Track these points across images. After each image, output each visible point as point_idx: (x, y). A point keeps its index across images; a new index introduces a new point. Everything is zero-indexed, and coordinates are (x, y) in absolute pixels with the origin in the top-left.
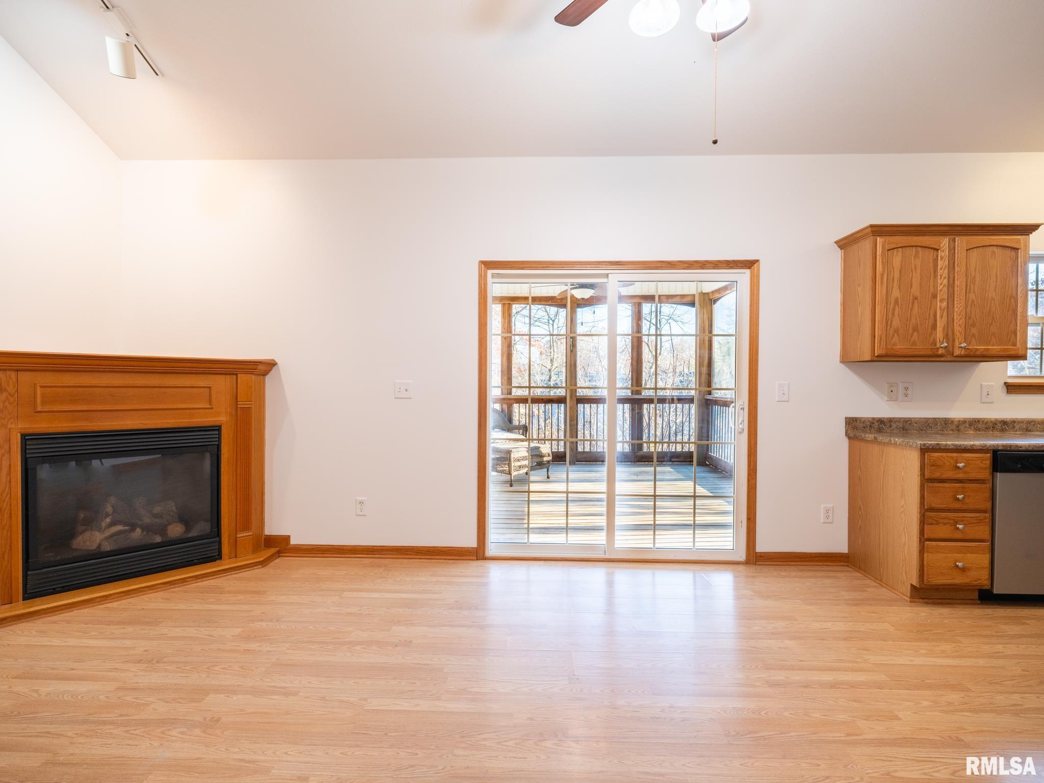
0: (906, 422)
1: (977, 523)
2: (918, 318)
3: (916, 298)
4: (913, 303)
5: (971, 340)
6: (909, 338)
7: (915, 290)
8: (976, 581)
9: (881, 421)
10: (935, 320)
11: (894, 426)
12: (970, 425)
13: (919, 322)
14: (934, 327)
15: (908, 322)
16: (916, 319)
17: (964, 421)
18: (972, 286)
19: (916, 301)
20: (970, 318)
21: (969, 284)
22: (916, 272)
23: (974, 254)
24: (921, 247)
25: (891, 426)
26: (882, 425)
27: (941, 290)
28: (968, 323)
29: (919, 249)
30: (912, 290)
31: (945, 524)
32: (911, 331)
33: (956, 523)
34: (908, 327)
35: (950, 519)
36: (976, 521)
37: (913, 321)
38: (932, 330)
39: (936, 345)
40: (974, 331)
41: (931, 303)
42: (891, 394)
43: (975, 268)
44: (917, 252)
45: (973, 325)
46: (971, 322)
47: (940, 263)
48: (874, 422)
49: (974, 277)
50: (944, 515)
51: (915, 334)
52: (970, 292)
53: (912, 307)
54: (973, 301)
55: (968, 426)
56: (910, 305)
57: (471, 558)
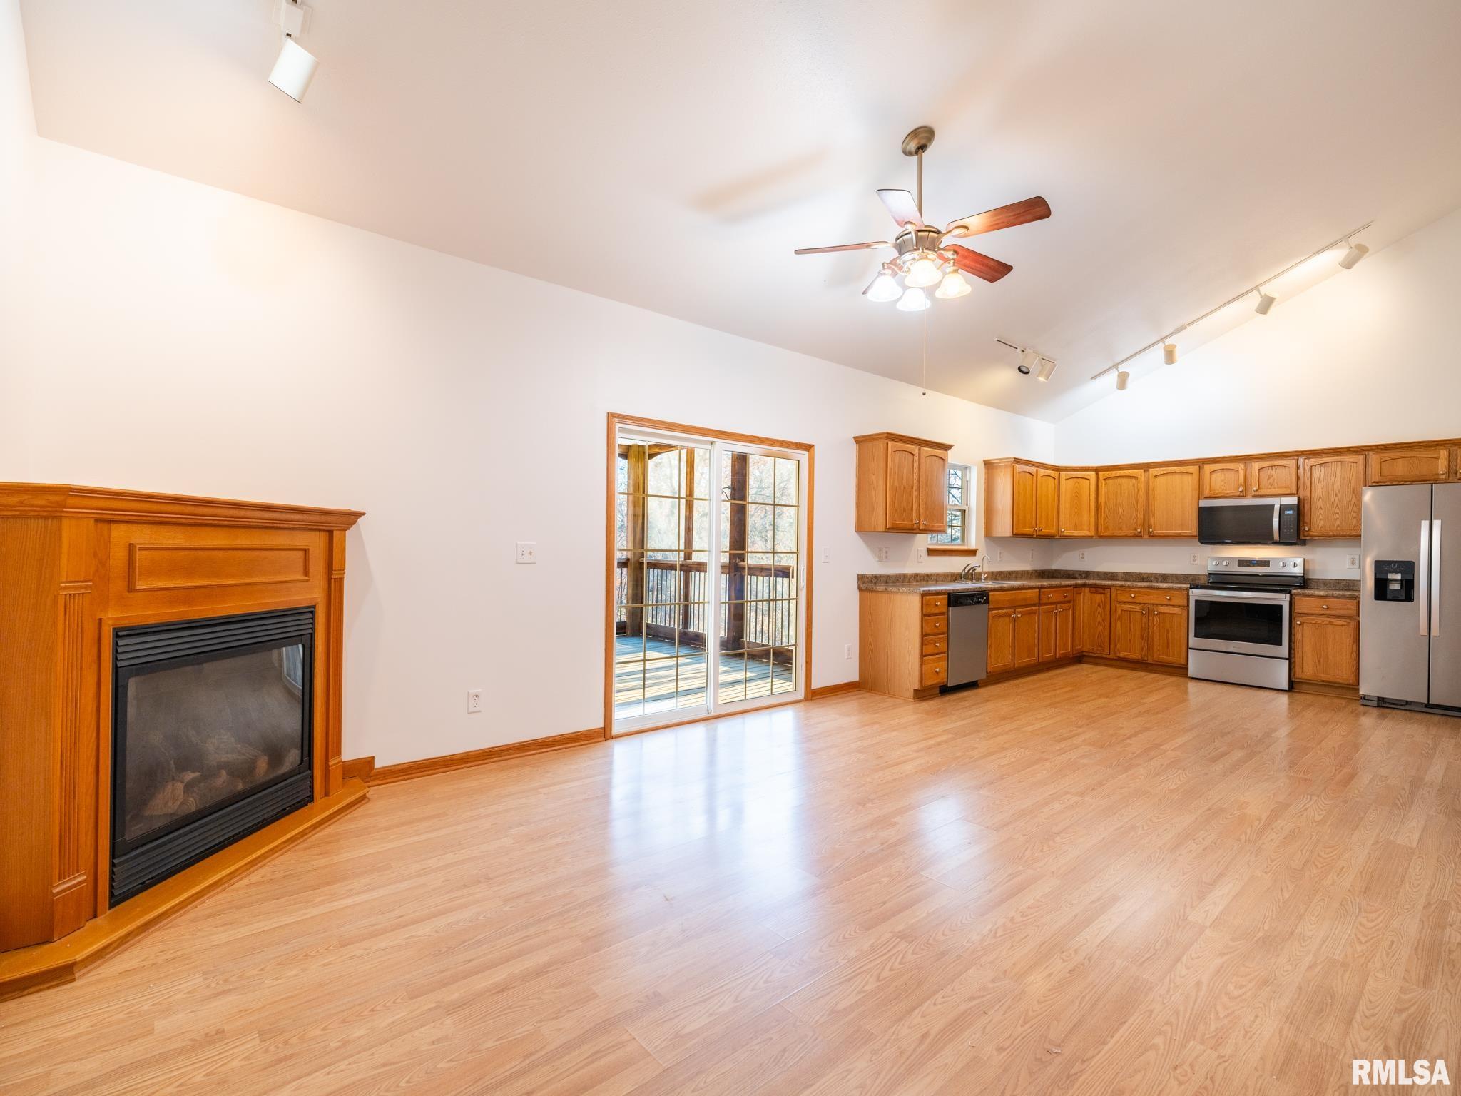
0: (887, 577)
1: (942, 641)
2: (905, 502)
3: (905, 487)
4: (903, 491)
5: (926, 519)
6: (902, 516)
7: (904, 483)
8: (941, 680)
10: (913, 504)
12: (915, 578)
13: (906, 505)
14: (912, 509)
15: (901, 505)
18: (927, 482)
19: (905, 489)
20: (926, 504)
21: (926, 480)
22: (905, 469)
23: (928, 460)
25: (880, 580)
26: (877, 580)
27: (915, 484)
28: (925, 508)
29: (906, 452)
30: (903, 481)
31: (930, 644)
33: (935, 642)
34: (901, 508)
35: (933, 640)
37: (904, 504)
38: (911, 511)
39: (912, 521)
40: (927, 512)
41: (911, 492)
42: (882, 556)
43: (928, 469)
44: (905, 455)
45: (927, 509)
47: (915, 463)
48: (873, 577)
50: (929, 638)
52: (926, 487)
54: (926, 493)
55: (913, 579)
56: (902, 493)
57: (600, 739)
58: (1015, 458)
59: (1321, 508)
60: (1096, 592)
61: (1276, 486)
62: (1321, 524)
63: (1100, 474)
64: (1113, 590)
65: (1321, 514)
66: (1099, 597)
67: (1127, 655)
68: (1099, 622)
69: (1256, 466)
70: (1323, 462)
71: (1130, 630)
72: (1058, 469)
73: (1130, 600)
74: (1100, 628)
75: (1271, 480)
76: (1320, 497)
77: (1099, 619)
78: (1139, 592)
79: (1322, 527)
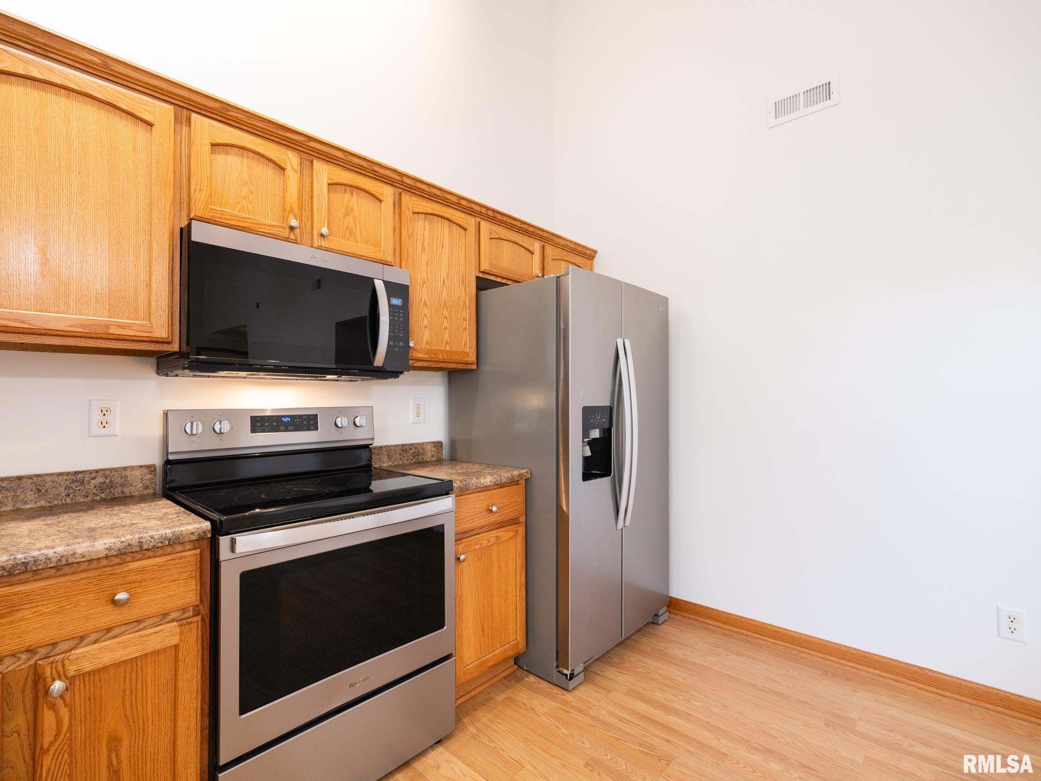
59: (425, 304)
61: (358, 235)
62: (426, 335)
65: (425, 315)
69: (323, 172)
70: (429, 211)
75: (349, 220)
76: (424, 282)
79: (427, 343)
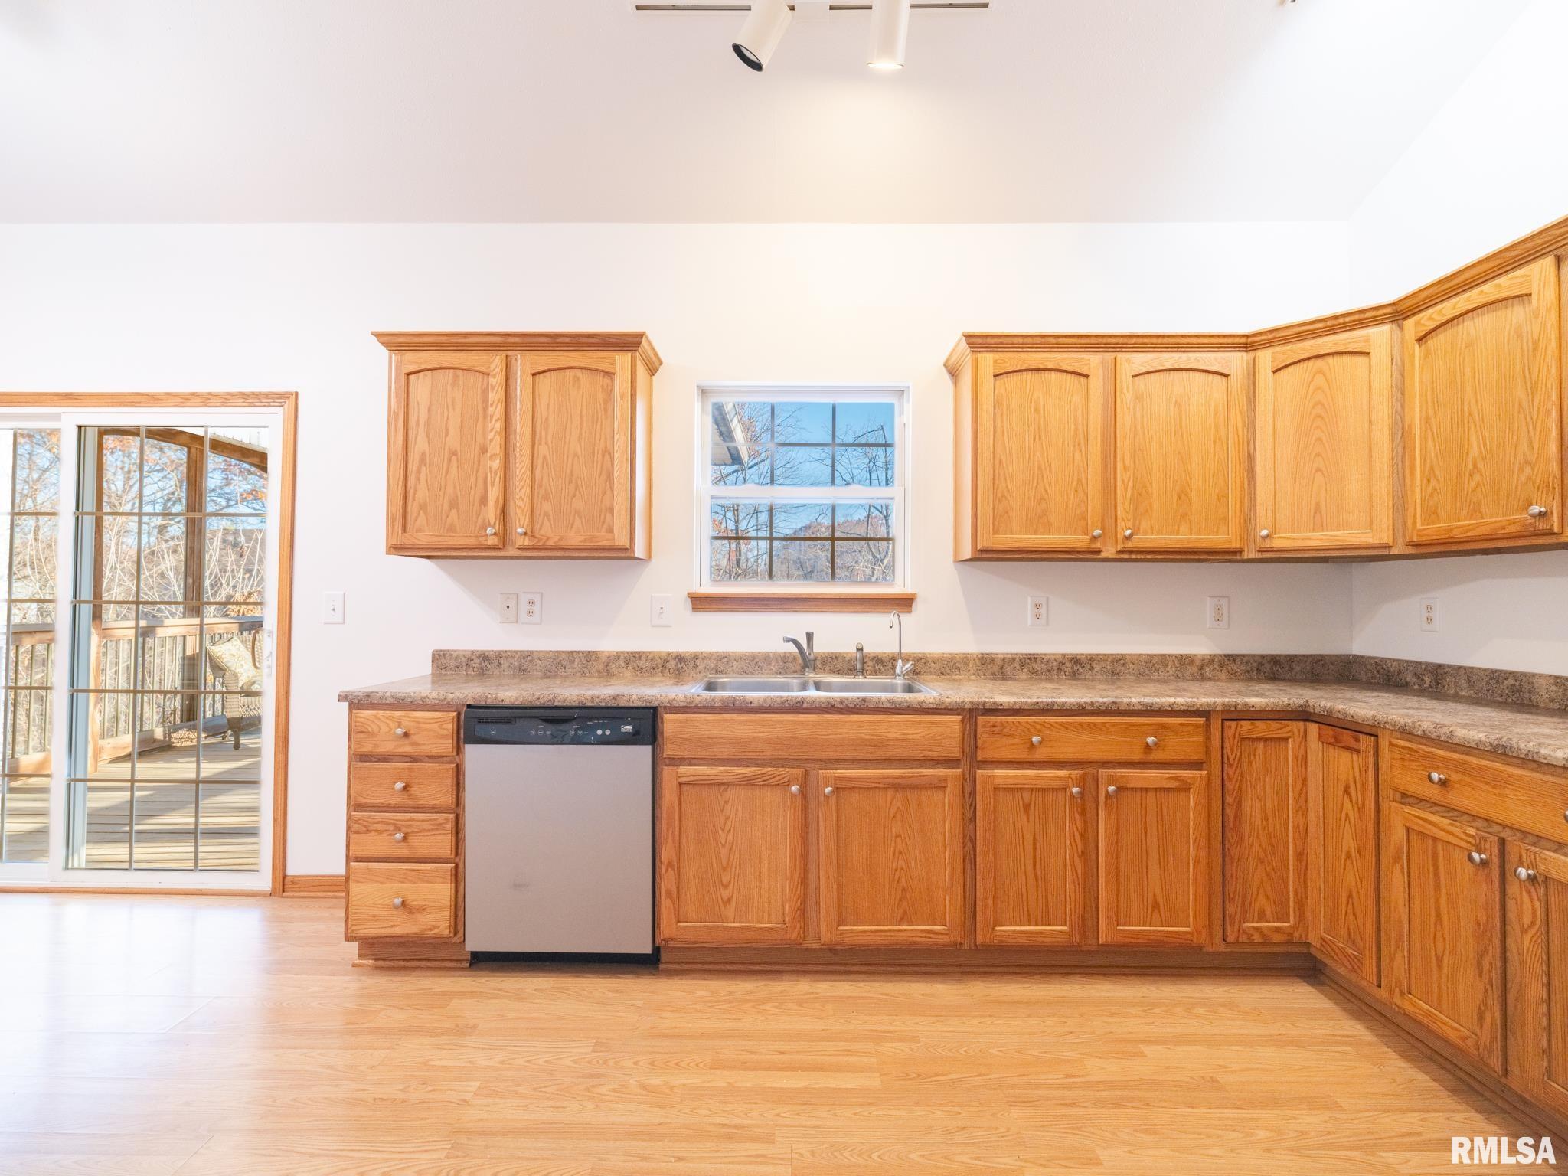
0: (524, 658)
1: (432, 830)
2: (457, 484)
3: (455, 453)
4: (450, 460)
5: (543, 523)
6: (444, 518)
7: (453, 440)
8: (430, 930)
9: (484, 657)
10: (486, 491)
11: (505, 664)
12: (627, 663)
13: (459, 494)
14: (484, 501)
15: (441, 493)
16: (455, 488)
17: (618, 656)
18: (543, 433)
19: (454, 458)
20: (540, 486)
21: (538, 430)
22: (454, 409)
23: (545, 381)
24: (463, 369)
25: (500, 664)
26: (487, 663)
27: (491, 440)
28: (538, 493)
29: (460, 372)
30: (447, 439)
31: (380, 832)
32: (446, 506)
33: (395, 829)
34: (441, 499)
35: (388, 824)
36: (430, 827)
37: (450, 490)
38: (480, 506)
40: (547, 506)
41: (479, 461)
43: (548, 405)
44: (456, 377)
45: (546, 498)
46: (542, 492)
47: (491, 395)
48: (473, 657)
49: (547, 419)
50: (379, 816)
51: (454, 512)
52: (540, 444)
53: (448, 467)
54: (545, 458)
55: (623, 665)
56: (445, 464)
58: (967, 336)
60: (1336, 743)
63: (1409, 324)
64: (1384, 743)
66: (1345, 764)
67: (1428, 1014)
68: (1349, 856)
71: (1438, 916)
72: (1247, 344)
73: (1433, 793)
74: (1351, 878)
77: (1348, 842)
78: (1463, 768)
